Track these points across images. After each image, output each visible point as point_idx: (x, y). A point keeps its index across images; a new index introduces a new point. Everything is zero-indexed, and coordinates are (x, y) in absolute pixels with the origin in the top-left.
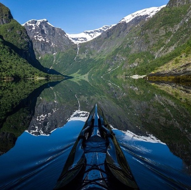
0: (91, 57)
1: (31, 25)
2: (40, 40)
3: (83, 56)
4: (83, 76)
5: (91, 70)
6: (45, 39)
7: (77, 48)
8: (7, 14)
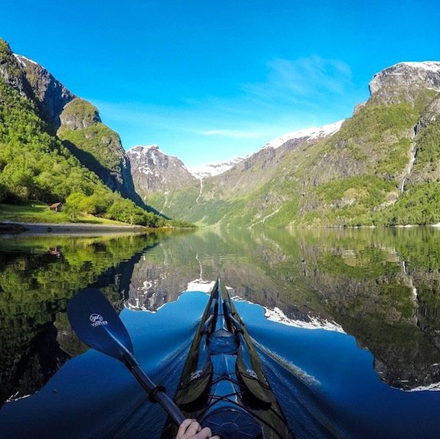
0: (222, 198)
1: (134, 152)
2: (147, 173)
3: (209, 197)
4: (212, 226)
5: (224, 217)
6: (154, 172)
7: (199, 185)
8: (93, 113)
